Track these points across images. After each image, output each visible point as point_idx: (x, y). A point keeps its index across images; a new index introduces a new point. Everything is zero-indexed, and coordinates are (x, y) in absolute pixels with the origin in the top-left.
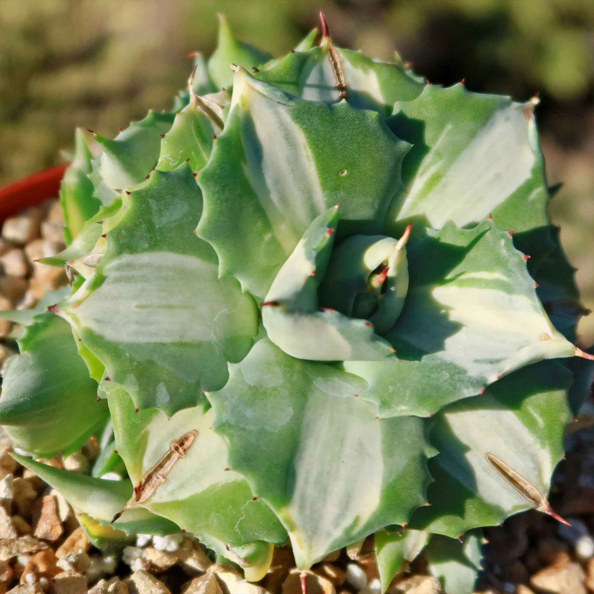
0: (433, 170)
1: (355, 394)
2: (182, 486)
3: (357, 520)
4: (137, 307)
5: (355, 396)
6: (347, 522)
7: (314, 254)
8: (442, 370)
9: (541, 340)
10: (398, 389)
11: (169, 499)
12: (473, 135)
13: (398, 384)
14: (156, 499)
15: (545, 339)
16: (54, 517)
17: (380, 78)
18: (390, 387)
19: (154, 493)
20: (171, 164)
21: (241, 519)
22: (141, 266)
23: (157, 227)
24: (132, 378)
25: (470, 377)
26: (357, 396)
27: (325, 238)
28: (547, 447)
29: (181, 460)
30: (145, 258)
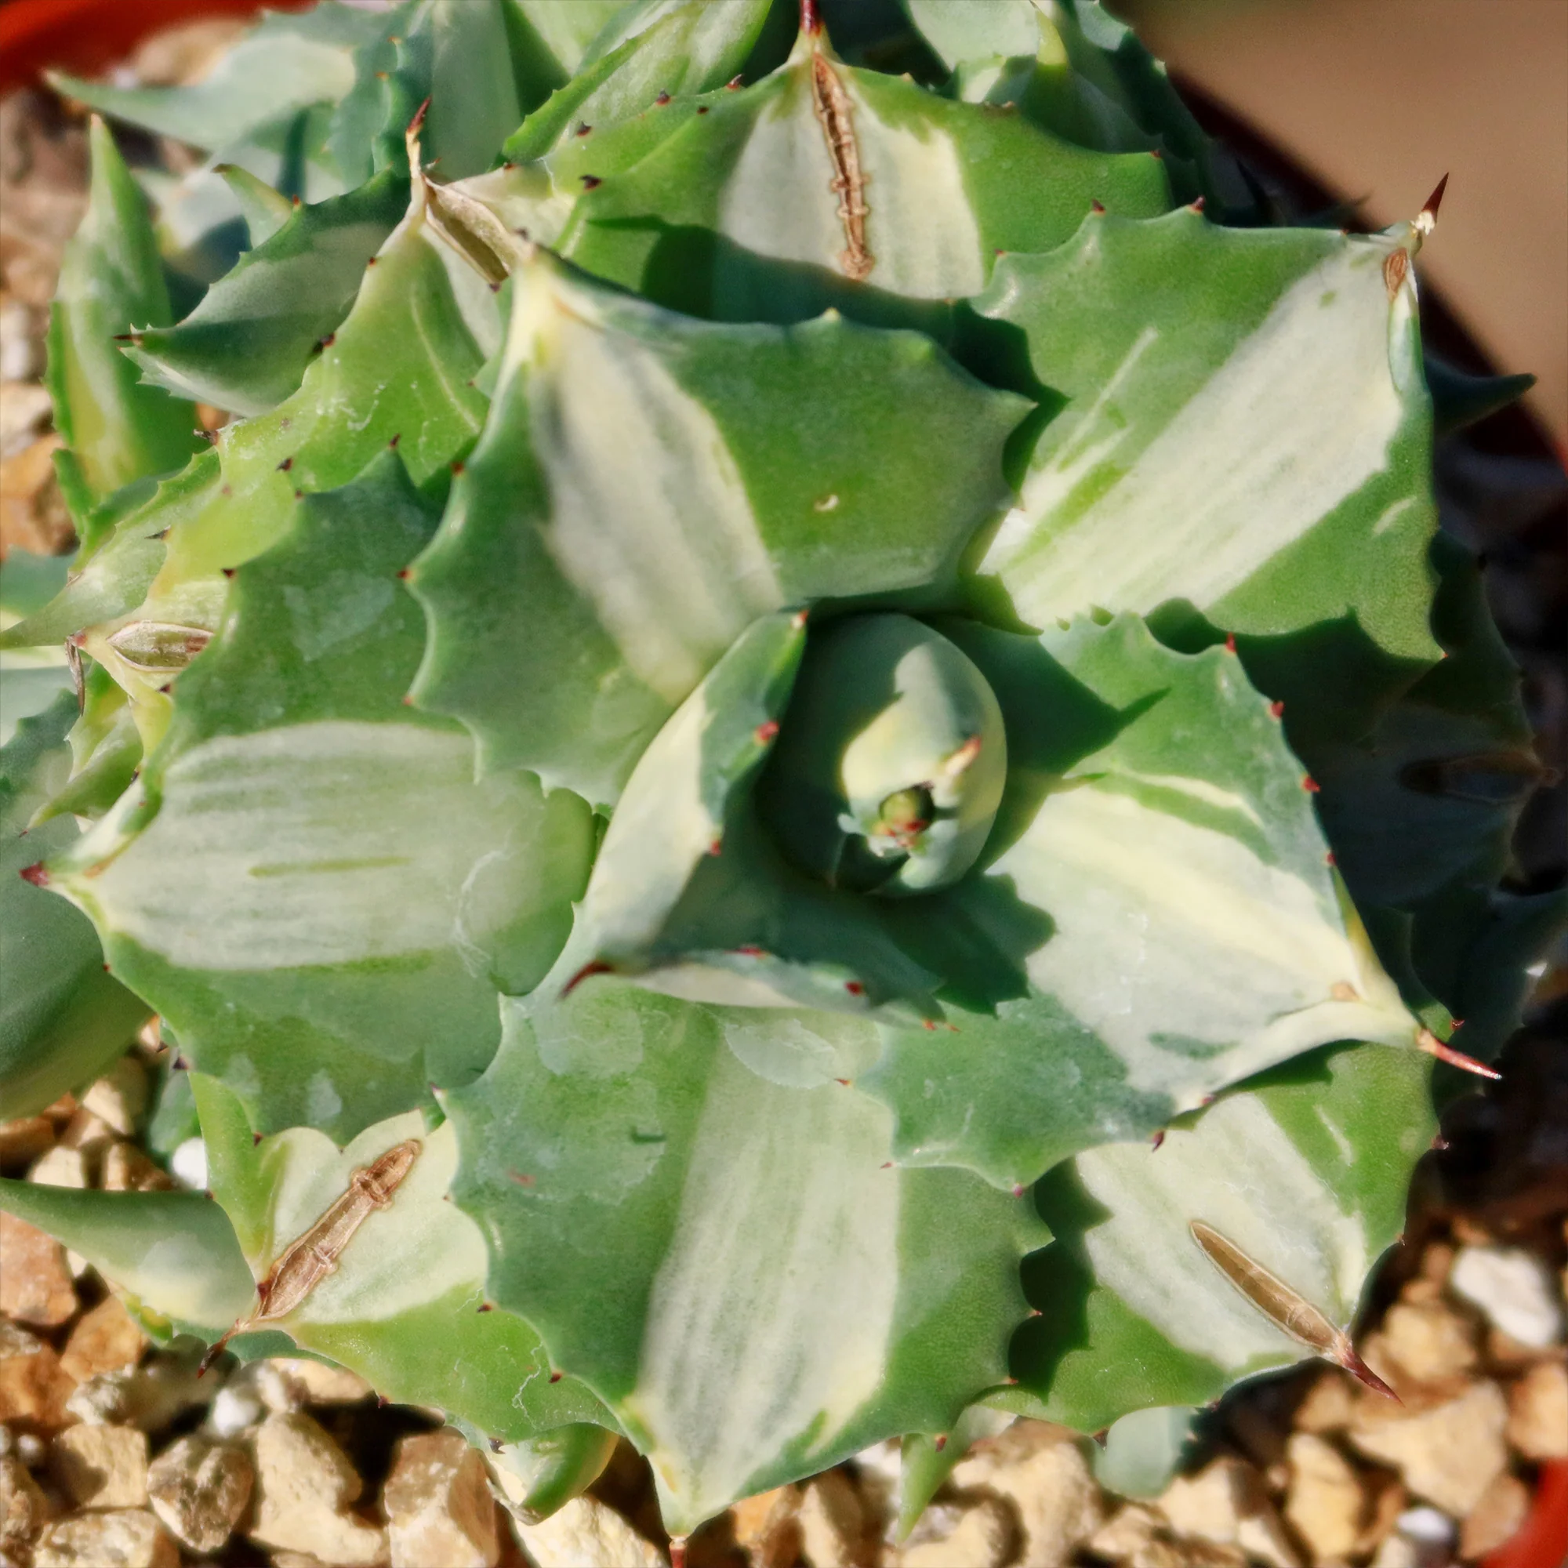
0: (1097, 455)
1: (842, 1077)
2: (378, 1285)
3: (818, 1422)
4: (256, 872)
5: (839, 1083)
6: (793, 1427)
7: (723, 786)
8: (1065, 1054)
9: (1334, 998)
10: (948, 1093)
11: (347, 1316)
12: (1218, 355)
13: (949, 1078)
14: (313, 1314)
15: (1344, 1000)
16: (56, 1271)
17: (964, 156)
18: (928, 1082)
19: (308, 1299)
20: (350, 425)
21: (531, 1376)
22: (266, 764)
23: (307, 658)
24: (241, 1062)
25: (1134, 1092)
26: (844, 1082)
27: (750, 747)
28: (1357, 1213)
29: (377, 1215)
30: (274, 742)
